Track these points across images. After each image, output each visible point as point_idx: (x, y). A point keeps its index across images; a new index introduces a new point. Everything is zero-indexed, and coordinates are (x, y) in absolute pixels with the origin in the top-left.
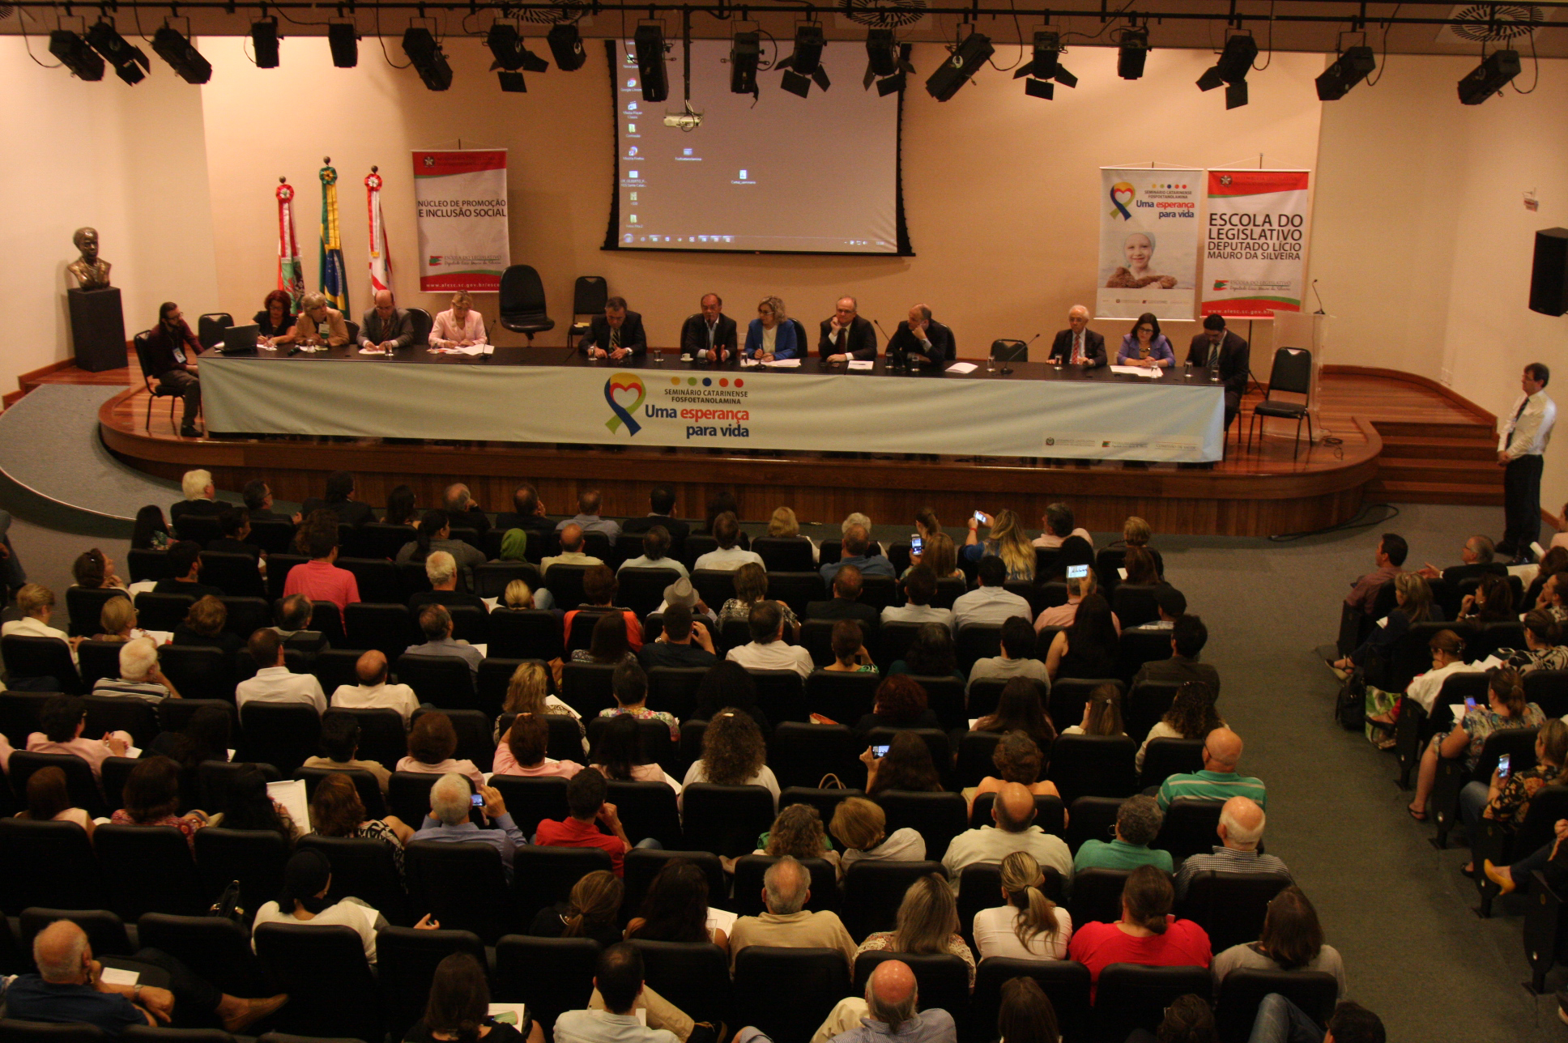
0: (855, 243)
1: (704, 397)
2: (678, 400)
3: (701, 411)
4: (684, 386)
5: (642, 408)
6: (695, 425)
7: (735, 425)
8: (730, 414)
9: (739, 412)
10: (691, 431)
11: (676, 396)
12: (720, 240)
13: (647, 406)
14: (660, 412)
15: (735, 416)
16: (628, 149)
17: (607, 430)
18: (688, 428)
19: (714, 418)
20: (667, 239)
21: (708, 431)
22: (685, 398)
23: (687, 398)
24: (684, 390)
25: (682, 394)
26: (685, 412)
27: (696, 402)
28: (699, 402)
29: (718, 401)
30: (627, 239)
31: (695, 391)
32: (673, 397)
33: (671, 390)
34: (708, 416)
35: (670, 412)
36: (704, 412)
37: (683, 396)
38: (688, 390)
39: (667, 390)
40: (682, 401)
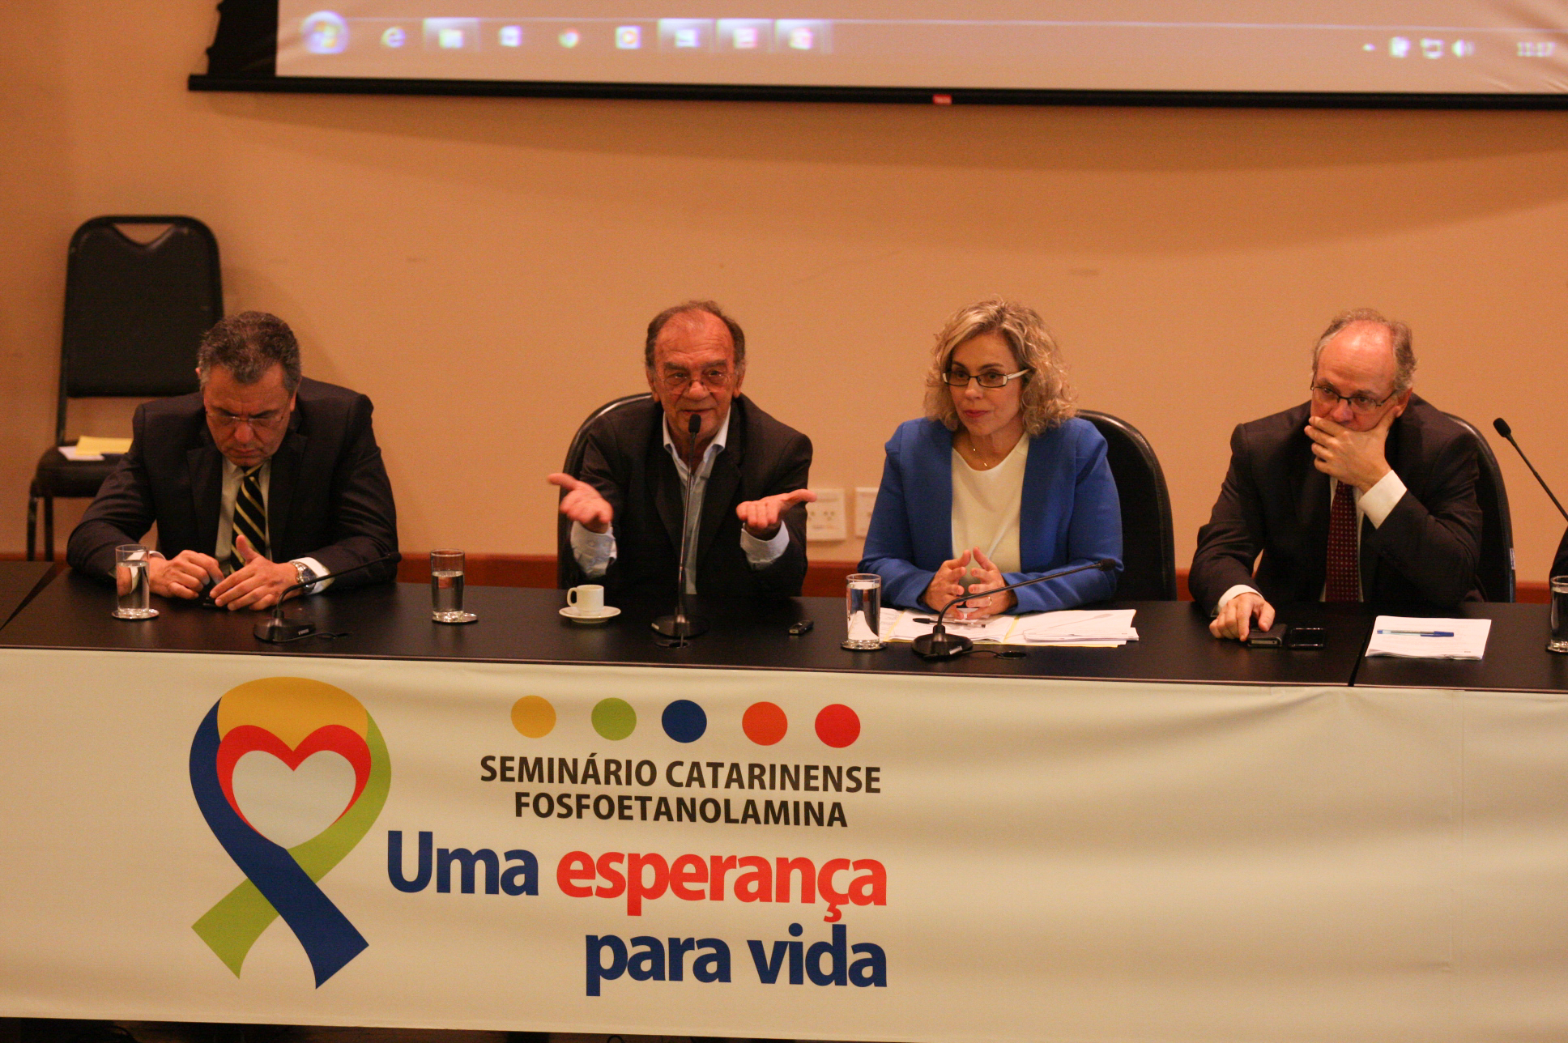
0: (1415, 51)
1: (672, 794)
2: (545, 807)
3: (655, 860)
4: (572, 742)
5: (375, 846)
6: (627, 929)
7: (818, 932)
8: (796, 876)
9: (842, 864)
10: (607, 958)
11: (534, 788)
12: (763, 38)
13: (395, 838)
14: (456, 867)
15: (817, 883)
17: (201, 956)
18: (594, 945)
19: (717, 894)
20: (510, 36)
21: (689, 958)
22: (580, 797)
23: (587, 797)
24: (575, 761)
25: (561, 780)
26: (577, 865)
27: (630, 818)
28: (644, 817)
29: (737, 812)
30: (317, 37)
31: (629, 763)
32: (519, 796)
33: (512, 759)
34: (690, 886)
35: (504, 866)
36: (670, 865)
37: (567, 787)
38: (591, 762)
39: (493, 758)
40: (564, 811)
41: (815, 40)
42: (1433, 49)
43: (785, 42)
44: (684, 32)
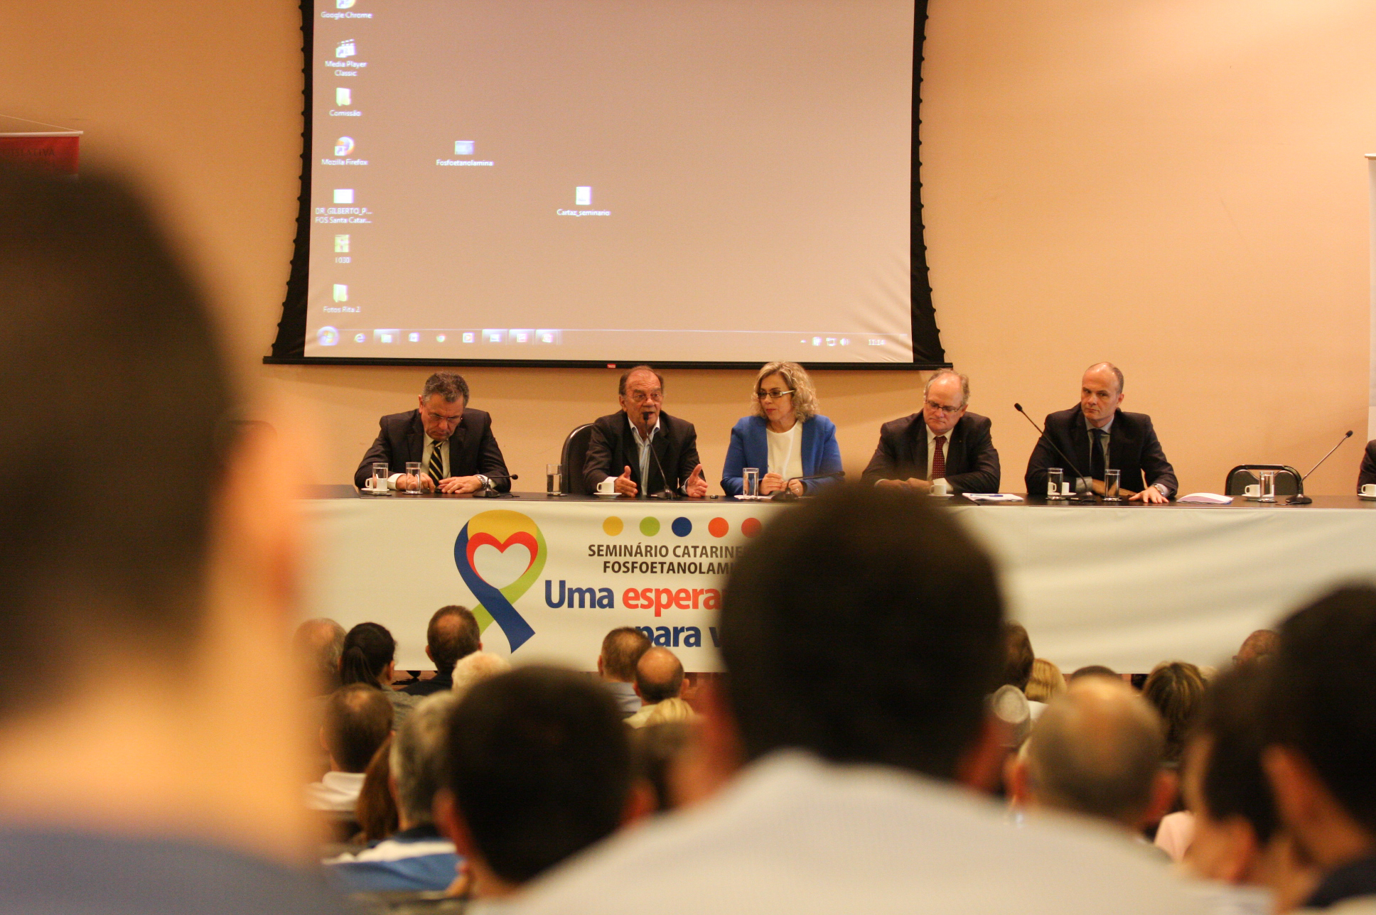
0: (823, 343)
1: (676, 561)
2: (617, 568)
3: (667, 591)
4: (631, 537)
5: (538, 589)
6: (654, 623)
11: (612, 559)
12: (530, 338)
13: (548, 584)
14: (576, 596)
16: (334, 143)
19: (695, 606)
20: (414, 337)
21: (682, 636)
22: (633, 563)
23: (637, 563)
24: (631, 547)
25: (625, 555)
26: (631, 594)
27: (656, 572)
28: (662, 572)
29: (705, 569)
30: (324, 338)
31: (656, 547)
32: (605, 563)
33: (602, 546)
34: (683, 603)
35: (598, 595)
36: (674, 593)
37: (628, 558)
38: (639, 547)
39: (594, 546)
40: (626, 570)
41: (554, 339)
42: (831, 342)
43: (540, 340)
44: (493, 335)
